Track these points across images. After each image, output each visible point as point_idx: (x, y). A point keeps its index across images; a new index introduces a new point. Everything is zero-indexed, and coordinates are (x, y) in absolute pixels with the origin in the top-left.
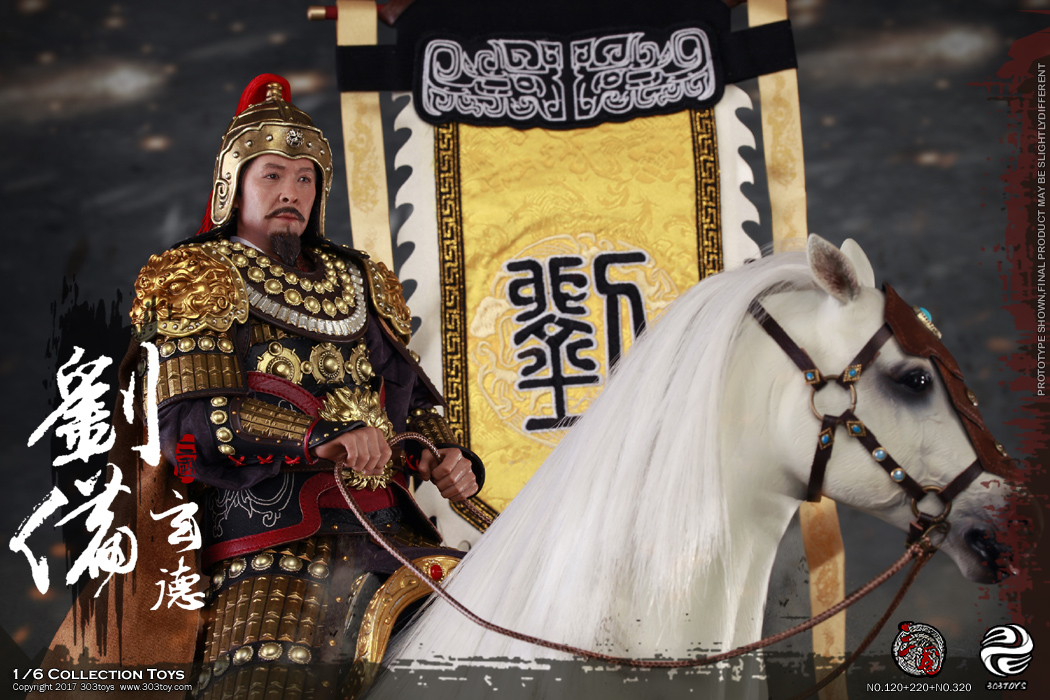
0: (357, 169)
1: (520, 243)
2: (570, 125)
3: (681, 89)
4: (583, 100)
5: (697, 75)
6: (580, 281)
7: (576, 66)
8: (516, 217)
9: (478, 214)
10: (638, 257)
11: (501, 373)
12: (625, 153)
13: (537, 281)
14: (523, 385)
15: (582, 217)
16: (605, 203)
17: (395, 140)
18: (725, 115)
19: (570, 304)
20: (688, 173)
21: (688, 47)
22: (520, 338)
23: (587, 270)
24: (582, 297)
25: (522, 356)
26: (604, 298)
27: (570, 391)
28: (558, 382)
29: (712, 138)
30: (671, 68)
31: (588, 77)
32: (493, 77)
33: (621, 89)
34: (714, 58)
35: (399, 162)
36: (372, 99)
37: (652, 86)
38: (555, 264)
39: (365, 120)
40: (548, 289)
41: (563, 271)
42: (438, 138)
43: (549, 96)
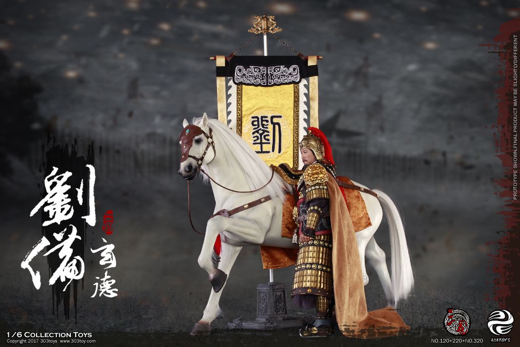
0: (219, 94)
1: (254, 112)
2: (267, 86)
3: (291, 79)
4: (270, 80)
5: (296, 76)
6: (267, 121)
7: (269, 73)
8: (254, 107)
9: (246, 105)
10: (280, 117)
11: (249, 141)
12: (279, 93)
13: (258, 121)
14: (254, 144)
15: (268, 107)
16: (274, 104)
17: (228, 88)
18: (301, 86)
19: (265, 126)
20: (292, 98)
21: (294, 69)
22: (253, 133)
23: (269, 119)
24: (267, 125)
25: (254, 137)
26: (272, 125)
27: (264, 145)
28: (261, 143)
29: (298, 91)
30: (290, 74)
31: (272, 75)
32: (250, 74)
33: (279, 78)
34: (300, 72)
35: (229, 93)
36: (223, 78)
37: (286, 78)
38: (262, 117)
39: (222, 83)
40: (260, 123)
41: (264, 119)
42: (238, 88)
43: (263, 79)
